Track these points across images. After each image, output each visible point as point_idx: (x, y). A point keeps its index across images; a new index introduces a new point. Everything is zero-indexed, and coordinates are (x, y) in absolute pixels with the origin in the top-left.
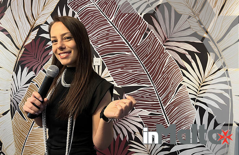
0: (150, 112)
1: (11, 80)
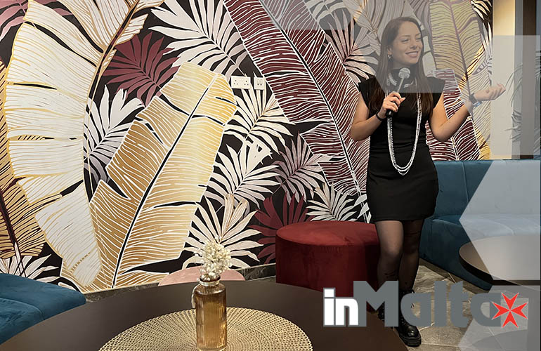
0: (332, 157)
1: (83, 117)
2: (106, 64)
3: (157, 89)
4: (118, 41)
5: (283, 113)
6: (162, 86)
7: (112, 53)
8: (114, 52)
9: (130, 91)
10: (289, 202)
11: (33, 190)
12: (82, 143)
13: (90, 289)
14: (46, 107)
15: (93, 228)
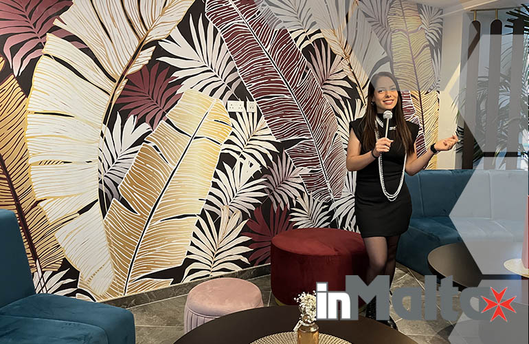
0: (311, 169)
1: (98, 141)
2: (118, 92)
3: (164, 114)
4: (130, 71)
5: (271, 132)
6: (167, 111)
7: (124, 82)
8: (126, 81)
9: (140, 116)
10: (275, 211)
11: (52, 211)
12: (96, 165)
13: (104, 297)
14: (65, 134)
15: (107, 243)
